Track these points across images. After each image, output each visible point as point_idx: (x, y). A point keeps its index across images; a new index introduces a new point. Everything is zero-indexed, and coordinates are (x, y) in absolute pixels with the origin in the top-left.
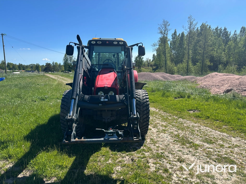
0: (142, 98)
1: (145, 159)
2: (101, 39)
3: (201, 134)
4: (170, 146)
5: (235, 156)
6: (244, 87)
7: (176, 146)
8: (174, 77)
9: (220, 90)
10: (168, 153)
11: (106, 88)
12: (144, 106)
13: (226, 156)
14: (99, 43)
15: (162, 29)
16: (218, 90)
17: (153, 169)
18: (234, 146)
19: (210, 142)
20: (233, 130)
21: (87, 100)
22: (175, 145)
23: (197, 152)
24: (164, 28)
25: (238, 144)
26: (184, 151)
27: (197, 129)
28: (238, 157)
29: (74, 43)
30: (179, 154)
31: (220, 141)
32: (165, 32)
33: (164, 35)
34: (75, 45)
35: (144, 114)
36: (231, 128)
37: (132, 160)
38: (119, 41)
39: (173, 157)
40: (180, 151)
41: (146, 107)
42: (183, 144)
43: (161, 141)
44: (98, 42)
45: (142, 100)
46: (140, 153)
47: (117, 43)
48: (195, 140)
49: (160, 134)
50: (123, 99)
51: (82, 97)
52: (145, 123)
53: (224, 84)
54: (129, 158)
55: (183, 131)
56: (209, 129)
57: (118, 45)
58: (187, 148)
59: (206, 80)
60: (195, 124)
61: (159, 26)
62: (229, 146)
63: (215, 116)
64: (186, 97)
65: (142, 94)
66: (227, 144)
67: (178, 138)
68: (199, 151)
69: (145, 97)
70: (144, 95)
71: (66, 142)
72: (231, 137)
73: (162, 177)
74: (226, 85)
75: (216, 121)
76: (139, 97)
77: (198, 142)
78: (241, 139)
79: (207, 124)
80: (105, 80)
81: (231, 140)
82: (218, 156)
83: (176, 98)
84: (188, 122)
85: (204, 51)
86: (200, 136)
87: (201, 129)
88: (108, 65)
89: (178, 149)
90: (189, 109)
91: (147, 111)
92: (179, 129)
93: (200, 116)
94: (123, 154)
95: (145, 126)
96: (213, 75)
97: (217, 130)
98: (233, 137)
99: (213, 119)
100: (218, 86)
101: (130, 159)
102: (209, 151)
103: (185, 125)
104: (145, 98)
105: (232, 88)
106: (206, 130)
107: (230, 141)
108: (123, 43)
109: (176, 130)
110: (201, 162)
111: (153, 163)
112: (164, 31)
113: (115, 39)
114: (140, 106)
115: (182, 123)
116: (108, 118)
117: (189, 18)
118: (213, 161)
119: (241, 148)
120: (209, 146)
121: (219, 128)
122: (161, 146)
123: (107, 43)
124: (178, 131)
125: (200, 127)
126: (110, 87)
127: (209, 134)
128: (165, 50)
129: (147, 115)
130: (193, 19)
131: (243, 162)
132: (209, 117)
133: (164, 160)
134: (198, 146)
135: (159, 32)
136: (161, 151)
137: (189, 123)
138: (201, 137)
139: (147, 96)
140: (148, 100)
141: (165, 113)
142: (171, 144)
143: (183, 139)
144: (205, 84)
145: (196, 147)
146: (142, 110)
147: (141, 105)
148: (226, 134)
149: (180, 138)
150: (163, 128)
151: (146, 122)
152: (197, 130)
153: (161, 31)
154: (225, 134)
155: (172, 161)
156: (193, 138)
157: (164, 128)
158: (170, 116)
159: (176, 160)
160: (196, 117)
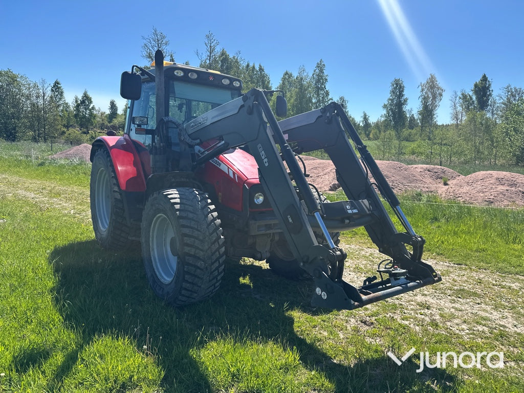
14: (193, 77)
15: (152, 49)
21: (322, 213)
37: (364, 322)
44: (190, 75)
47: (229, 82)
50: (371, 208)
54: (357, 321)
57: (229, 87)
61: (145, 42)
94: (337, 315)
111: (403, 319)
123: (211, 79)
135: (144, 55)
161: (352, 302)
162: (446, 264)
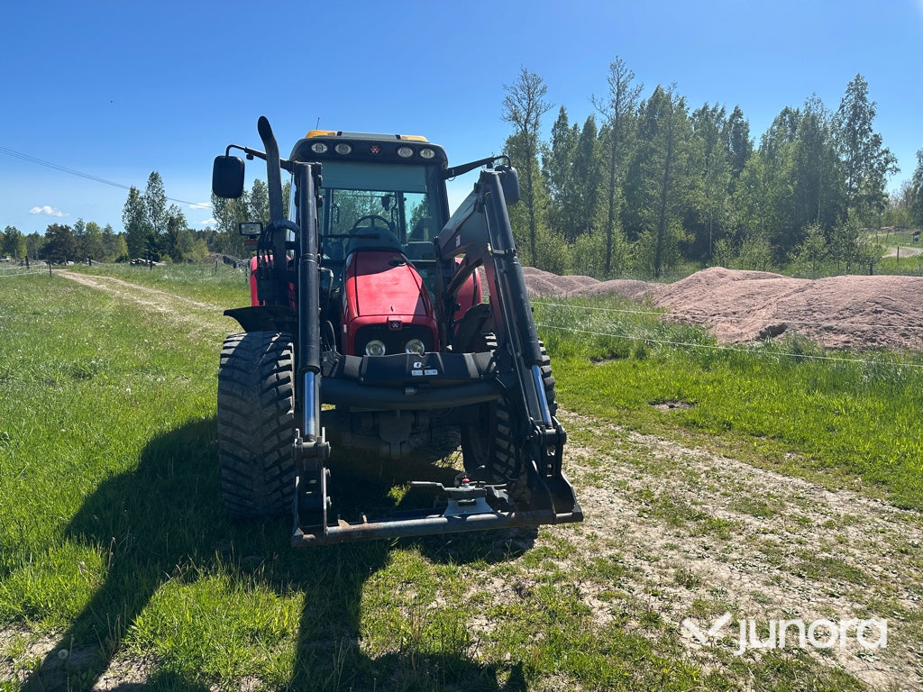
1: (564, 583)
2: (345, 137)
3: (724, 486)
4: (634, 532)
5: (857, 552)
6: (824, 316)
7: (654, 533)
8: (570, 282)
9: (743, 331)
10: (636, 557)
11: (395, 325)
13: (826, 555)
14: (343, 152)
15: (519, 105)
16: (737, 331)
17: (605, 618)
18: (841, 520)
19: (760, 511)
20: (822, 464)
21: (357, 374)
22: (649, 529)
23: (729, 550)
24: (524, 102)
25: (852, 514)
26: (686, 547)
27: (702, 466)
28: (866, 556)
29: (246, 150)
30: (671, 558)
31: (792, 505)
32: (528, 114)
33: (526, 129)
34: (250, 158)
36: (813, 458)
37: (518, 589)
38: (417, 147)
39: (656, 570)
40: (672, 548)
42: (675, 523)
43: (596, 516)
44: (337, 148)
46: (537, 565)
47: (411, 152)
48: (710, 508)
49: (585, 491)
50: (492, 368)
51: (336, 363)
53: (754, 308)
54: (504, 586)
55: (657, 475)
56: (742, 465)
57: (416, 161)
58: (691, 536)
59: (687, 292)
60: (690, 451)
61: (508, 93)
62: (826, 520)
63: (751, 420)
64: (632, 354)
66: (817, 514)
67: (652, 501)
68: (737, 545)
71: (305, 540)
72: (821, 491)
73: (648, 644)
74: (764, 312)
75: (757, 436)
77: (720, 514)
78: (854, 495)
79: (731, 448)
80: (384, 295)
81: (824, 501)
82: (801, 557)
84: (662, 442)
85: (665, 190)
86: (723, 490)
87: (717, 467)
88: (376, 237)
89: (663, 542)
90: (653, 400)
92: (641, 472)
93: (701, 421)
94: (477, 570)
96: (709, 275)
97: (768, 468)
98: (829, 490)
99: (744, 429)
100: (735, 316)
101: (508, 587)
102: (768, 543)
103: (657, 457)
105: (785, 321)
106: (735, 471)
107: (823, 506)
108: (432, 152)
109: (633, 472)
110: (754, 582)
111: (599, 597)
112: (524, 114)
113: (398, 137)
115: (645, 450)
116: (401, 440)
117: (613, 67)
118: (793, 574)
119: (868, 528)
120: (763, 525)
121: (771, 461)
122: (600, 534)
123: (375, 150)
124: (640, 478)
125: (710, 459)
126: (410, 321)
127: (749, 483)
128: (530, 182)
130: (628, 73)
131: (886, 573)
132: (730, 426)
133: (631, 583)
134: (726, 525)
135: (506, 116)
136: (610, 553)
137: (668, 446)
138: (725, 495)
140: (547, 368)
141: (573, 414)
142: (633, 526)
143: (666, 505)
144: (687, 307)
145: (721, 530)
148: (803, 482)
149: (657, 500)
150: (585, 468)
152: (705, 472)
153: (515, 114)
154: (799, 480)
155: (660, 585)
156: (700, 500)
157: (589, 470)
158: (597, 425)
159: (671, 580)
160: (687, 425)
161: (299, 532)
162: (872, 504)
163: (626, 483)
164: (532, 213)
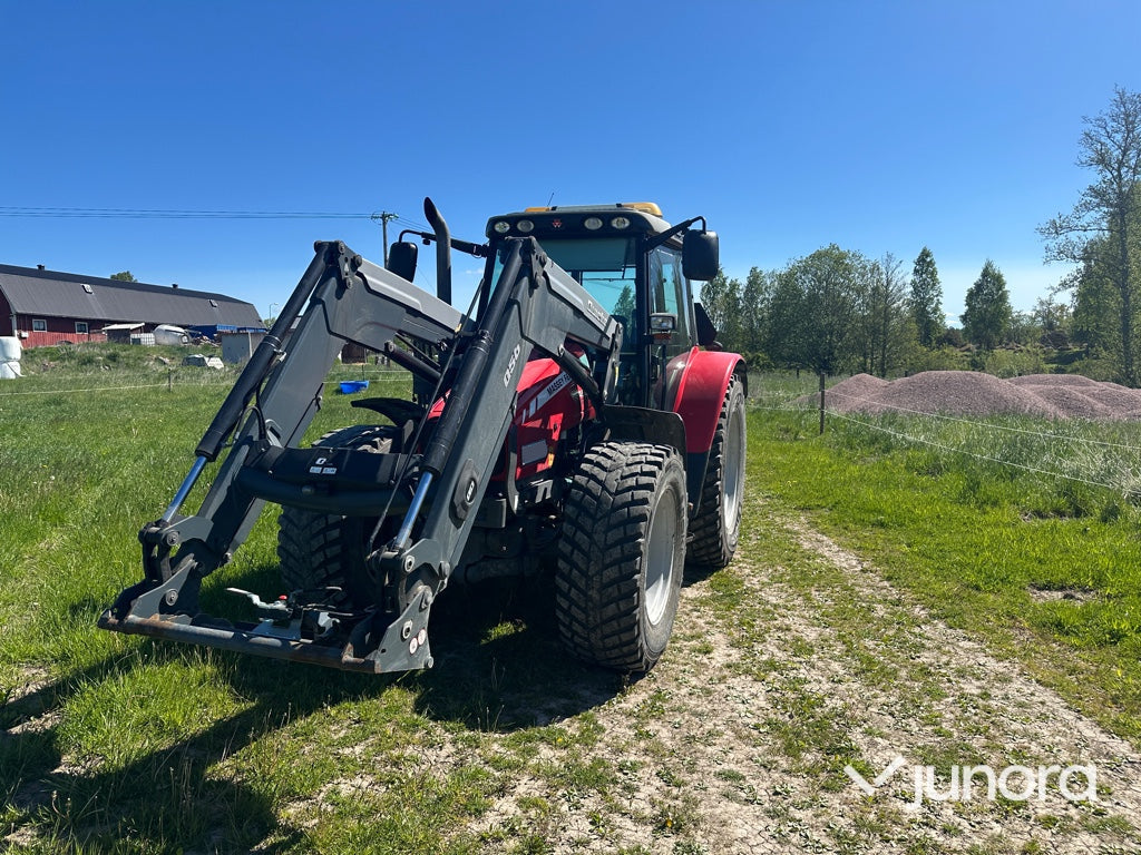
0: (613, 485)
1: (512, 774)
2: (557, 211)
4: (712, 744)
7: (745, 750)
10: (657, 774)
12: (614, 520)
14: (526, 229)
17: (487, 827)
18: (1092, 821)
22: (741, 746)
23: (810, 804)
24: (1118, 137)
26: (751, 783)
27: (972, 688)
30: (705, 789)
33: (1120, 175)
34: (426, 242)
35: (608, 561)
37: (458, 765)
39: (658, 795)
40: (731, 777)
41: (622, 528)
43: (694, 713)
44: (519, 225)
45: (611, 494)
46: (519, 744)
47: (601, 223)
48: (884, 744)
49: (731, 681)
50: (410, 473)
52: (611, 610)
55: (871, 684)
56: (1051, 699)
57: (607, 233)
58: (785, 771)
60: (992, 664)
64: (1097, 511)
65: (628, 465)
67: (802, 715)
68: (835, 802)
69: (631, 482)
70: (637, 469)
76: (602, 475)
83: (1039, 514)
84: (963, 643)
86: (944, 726)
87: (997, 693)
89: (730, 767)
90: (1046, 582)
91: (622, 550)
92: (856, 674)
94: (447, 730)
95: (615, 623)
97: (1090, 715)
102: (886, 815)
103: (919, 660)
104: (634, 483)
106: (1021, 705)
108: (626, 220)
109: (841, 672)
111: (522, 802)
113: (619, 205)
114: (595, 520)
115: (915, 647)
122: (663, 734)
123: (557, 225)
124: (840, 681)
125: (1006, 680)
127: (1016, 727)
129: (620, 567)
132: (1117, 637)
133: (591, 801)
137: (967, 650)
138: (938, 733)
139: (652, 474)
140: (640, 494)
141: (886, 583)
142: (726, 737)
146: (603, 540)
147: (600, 515)
151: (616, 600)
152: (962, 695)
153: (1101, 155)
155: (624, 814)
156: (886, 730)
157: (782, 656)
159: (648, 812)
163: (806, 681)
164: (1126, 298)
